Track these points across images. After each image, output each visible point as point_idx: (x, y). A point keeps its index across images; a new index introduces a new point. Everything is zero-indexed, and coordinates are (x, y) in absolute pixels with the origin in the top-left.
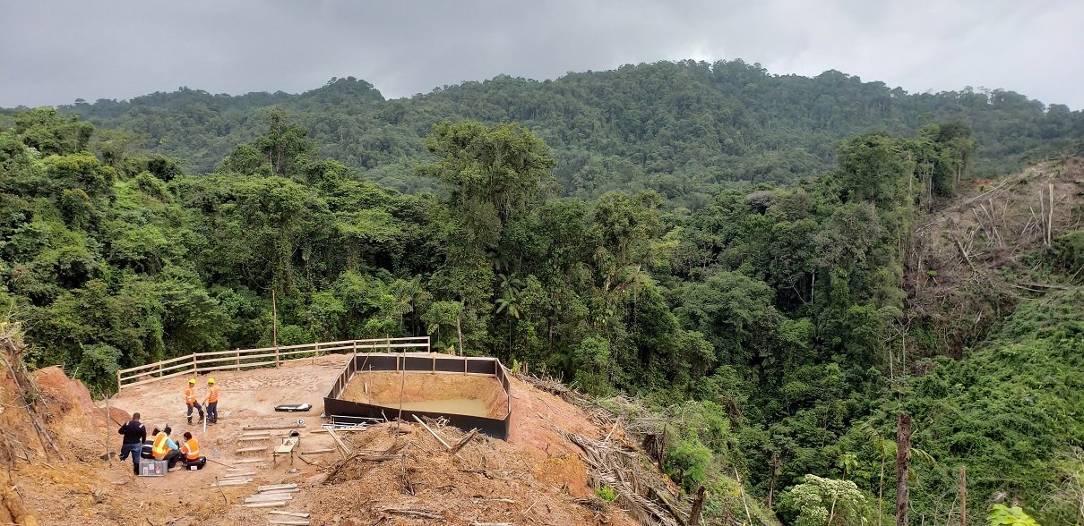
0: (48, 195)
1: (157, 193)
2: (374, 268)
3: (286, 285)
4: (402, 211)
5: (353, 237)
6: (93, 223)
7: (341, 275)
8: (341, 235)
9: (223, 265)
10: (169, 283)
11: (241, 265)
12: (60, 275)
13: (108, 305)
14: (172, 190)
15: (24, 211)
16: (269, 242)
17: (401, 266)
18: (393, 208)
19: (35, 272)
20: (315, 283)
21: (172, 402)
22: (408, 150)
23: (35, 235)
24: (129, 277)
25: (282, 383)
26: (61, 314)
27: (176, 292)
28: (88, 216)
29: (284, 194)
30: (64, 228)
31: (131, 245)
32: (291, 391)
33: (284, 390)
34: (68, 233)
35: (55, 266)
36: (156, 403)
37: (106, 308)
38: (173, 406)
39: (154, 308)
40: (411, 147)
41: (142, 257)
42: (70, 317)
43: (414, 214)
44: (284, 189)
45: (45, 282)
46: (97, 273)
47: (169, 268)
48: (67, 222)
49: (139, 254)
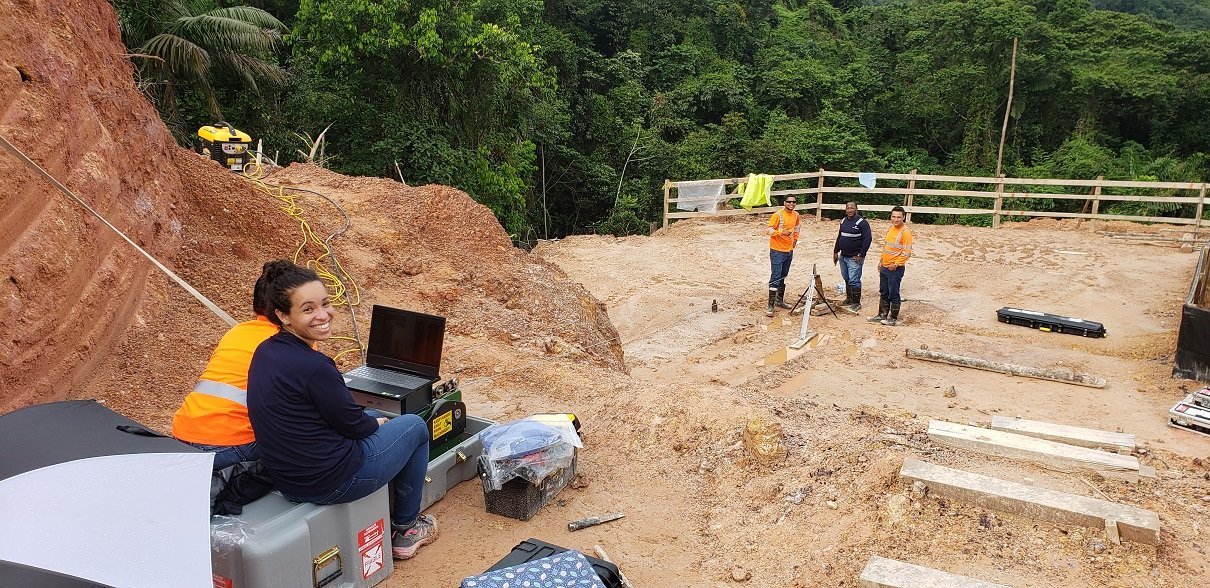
0: (702, 15)
1: (830, 25)
2: (1117, 140)
3: (980, 151)
4: (1179, 55)
5: (1096, 87)
6: (750, 54)
7: (1067, 143)
8: (1076, 83)
9: (899, 119)
10: (825, 130)
11: (923, 119)
12: (699, 108)
13: (744, 148)
14: (849, 23)
15: (676, 33)
16: (966, 87)
17: (1164, 140)
18: (1166, 49)
19: (675, 103)
20: (1022, 153)
21: (752, 258)
22: (1162, 11)
23: (682, 59)
24: (777, 117)
25: (1009, 257)
26: (690, 154)
27: (832, 143)
28: (743, 43)
29: (1001, 15)
30: (714, 55)
31: (785, 77)
32: (1038, 279)
33: (1016, 273)
34: (718, 61)
35: (696, 97)
36: (720, 255)
37: (742, 151)
38: (751, 265)
39: (801, 160)
40: (1168, 7)
41: (797, 94)
42: (700, 159)
43: (1201, 60)
44: (1000, 8)
45: (683, 117)
46: (740, 107)
47: (827, 112)
48: (719, 50)
49: (794, 90)
